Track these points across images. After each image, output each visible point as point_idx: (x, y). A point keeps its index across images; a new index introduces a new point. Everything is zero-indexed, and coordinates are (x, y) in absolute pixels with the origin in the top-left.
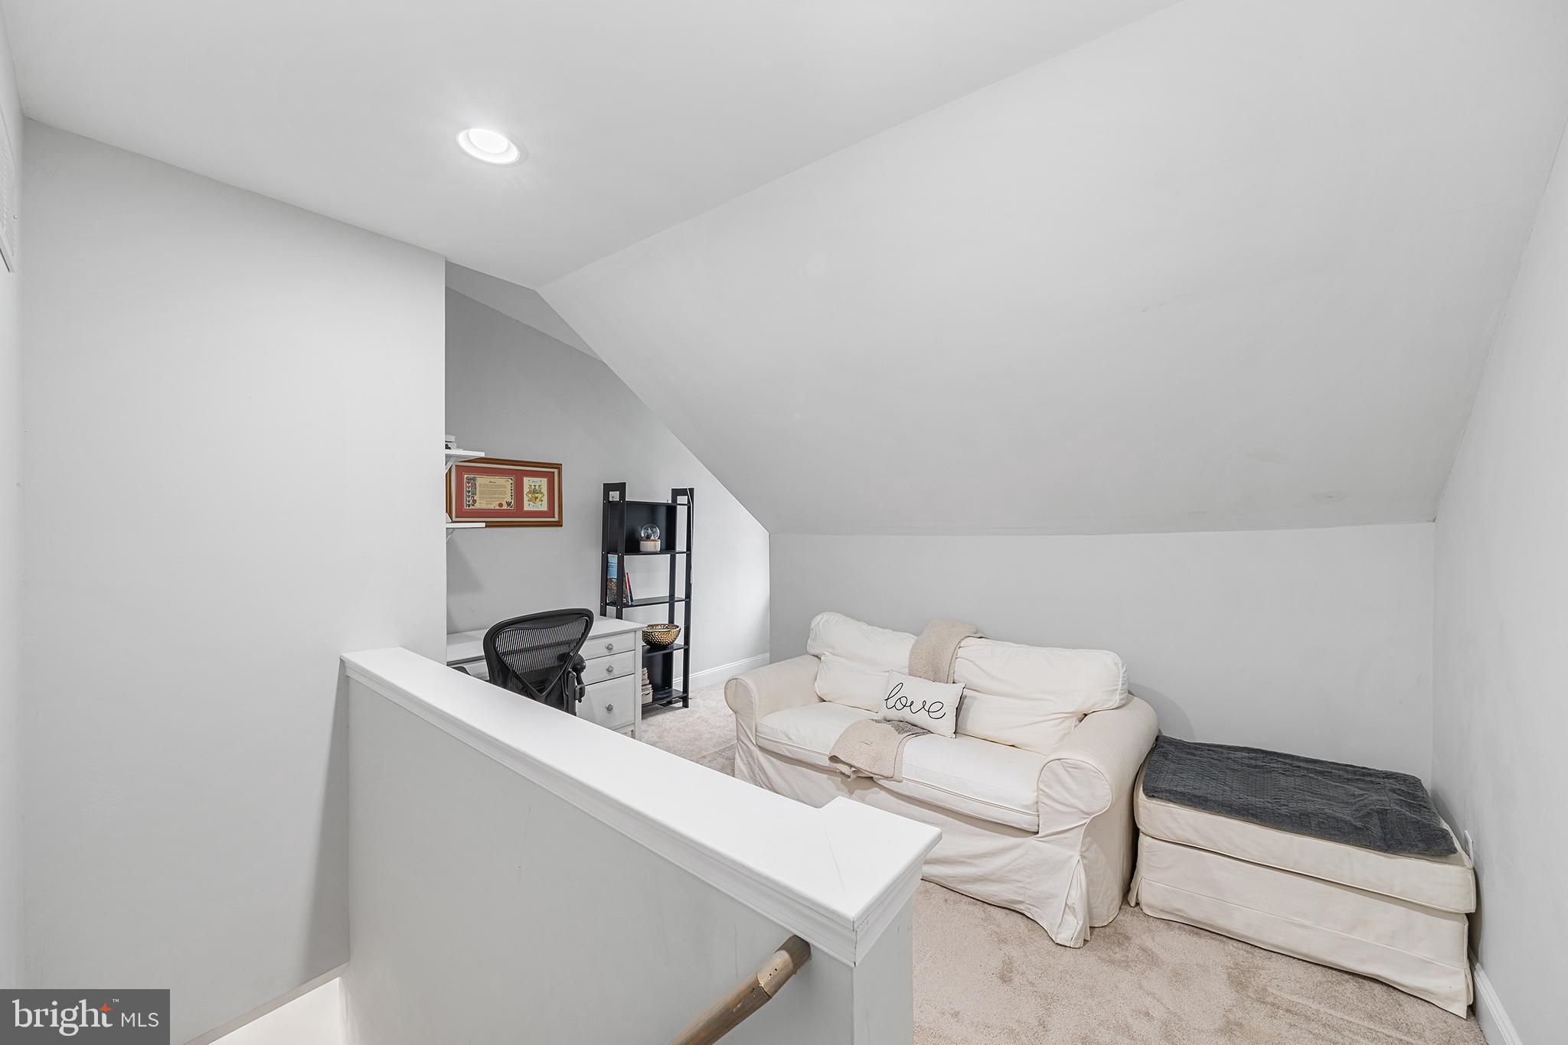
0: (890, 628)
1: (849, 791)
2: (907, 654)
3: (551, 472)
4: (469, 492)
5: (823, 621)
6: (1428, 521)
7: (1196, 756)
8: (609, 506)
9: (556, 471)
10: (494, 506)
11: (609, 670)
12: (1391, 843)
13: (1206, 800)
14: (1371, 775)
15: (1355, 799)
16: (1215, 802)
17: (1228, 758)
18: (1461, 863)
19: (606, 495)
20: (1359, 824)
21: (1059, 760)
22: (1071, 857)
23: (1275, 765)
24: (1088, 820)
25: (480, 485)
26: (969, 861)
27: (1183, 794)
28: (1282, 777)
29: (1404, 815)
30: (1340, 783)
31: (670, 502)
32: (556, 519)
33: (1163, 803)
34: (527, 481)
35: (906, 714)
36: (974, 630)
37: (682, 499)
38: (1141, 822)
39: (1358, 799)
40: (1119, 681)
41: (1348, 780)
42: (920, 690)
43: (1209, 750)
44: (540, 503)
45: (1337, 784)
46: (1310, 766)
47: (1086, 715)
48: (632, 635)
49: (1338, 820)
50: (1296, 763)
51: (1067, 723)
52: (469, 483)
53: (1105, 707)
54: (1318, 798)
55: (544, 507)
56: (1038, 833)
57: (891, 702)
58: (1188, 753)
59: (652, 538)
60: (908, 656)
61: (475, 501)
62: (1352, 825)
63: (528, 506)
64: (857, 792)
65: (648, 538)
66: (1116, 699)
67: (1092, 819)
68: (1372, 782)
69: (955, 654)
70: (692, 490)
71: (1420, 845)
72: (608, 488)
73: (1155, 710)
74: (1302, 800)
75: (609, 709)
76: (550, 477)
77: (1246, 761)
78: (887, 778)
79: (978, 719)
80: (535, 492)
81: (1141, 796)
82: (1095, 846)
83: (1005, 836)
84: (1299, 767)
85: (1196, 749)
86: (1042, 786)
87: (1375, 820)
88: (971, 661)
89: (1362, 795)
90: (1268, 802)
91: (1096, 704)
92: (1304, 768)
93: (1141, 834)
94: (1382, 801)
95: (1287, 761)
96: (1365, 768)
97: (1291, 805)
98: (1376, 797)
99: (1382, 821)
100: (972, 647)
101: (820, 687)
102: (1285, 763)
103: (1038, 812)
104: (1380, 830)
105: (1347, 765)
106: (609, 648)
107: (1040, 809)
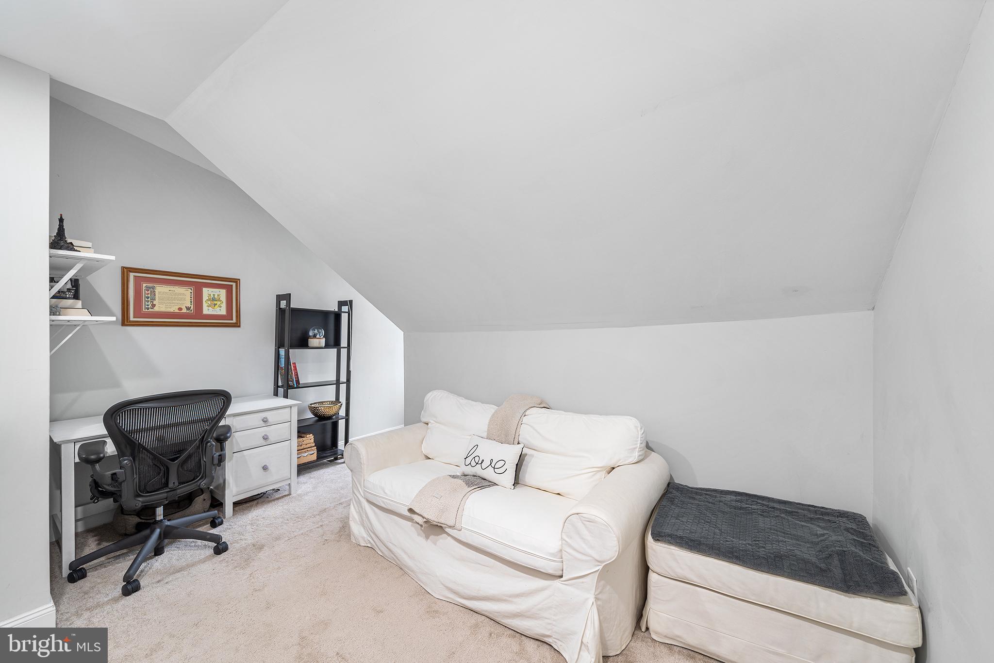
0: (480, 401)
1: (426, 537)
2: (487, 422)
3: (231, 286)
4: (148, 298)
5: (432, 397)
6: (869, 310)
7: (696, 500)
8: (281, 312)
9: (234, 284)
10: (174, 309)
11: (265, 438)
12: (850, 584)
13: (700, 544)
14: (828, 514)
15: (818, 538)
16: (707, 545)
17: (720, 501)
18: (909, 603)
19: (278, 304)
20: (823, 566)
21: (577, 514)
22: (587, 599)
23: (755, 507)
24: (600, 567)
25: (159, 292)
26: (510, 599)
27: (681, 538)
28: (761, 519)
29: (860, 556)
30: (805, 521)
31: (337, 310)
32: (234, 321)
33: (666, 546)
34: (206, 292)
35: (478, 470)
36: (539, 402)
37: (345, 308)
38: (650, 561)
39: (820, 539)
40: (638, 441)
41: (811, 519)
42: (490, 451)
43: (706, 494)
44: (219, 308)
45: (803, 524)
46: (782, 507)
47: (614, 468)
48: (288, 410)
49: (806, 562)
50: (771, 504)
51: (598, 476)
52: (148, 290)
53: (627, 462)
54: (788, 538)
55: (223, 312)
56: (562, 576)
57: (468, 461)
58: (690, 498)
59: (318, 336)
60: (488, 423)
61: (154, 306)
62: (817, 567)
63: (206, 310)
64: (432, 537)
65: (315, 336)
66: (636, 456)
67: (604, 566)
68: (830, 521)
69: (520, 421)
70: (351, 302)
71: (875, 587)
72: (279, 298)
73: (668, 464)
74: (776, 541)
75: (265, 468)
76: (229, 289)
77: (734, 504)
78: (450, 527)
79: (533, 473)
80: (214, 299)
81: (650, 539)
82: (608, 587)
83: (537, 579)
84: (774, 508)
85: (696, 493)
86: (565, 537)
87: (836, 561)
88: (532, 427)
89: (823, 535)
90: (749, 544)
91: (620, 460)
92: (777, 509)
93: (650, 570)
94: (840, 541)
95: (764, 503)
96: (823, 508)
97: (769, 546)
98: (834, 538)
99: (842, 562)
100: (536, 416)
101: (426, 449)
102: (763, 505)
103: (562, 558)
104: (840, 571)
105: (809, 506)
106: (265, 421)
107: (563, 556)
